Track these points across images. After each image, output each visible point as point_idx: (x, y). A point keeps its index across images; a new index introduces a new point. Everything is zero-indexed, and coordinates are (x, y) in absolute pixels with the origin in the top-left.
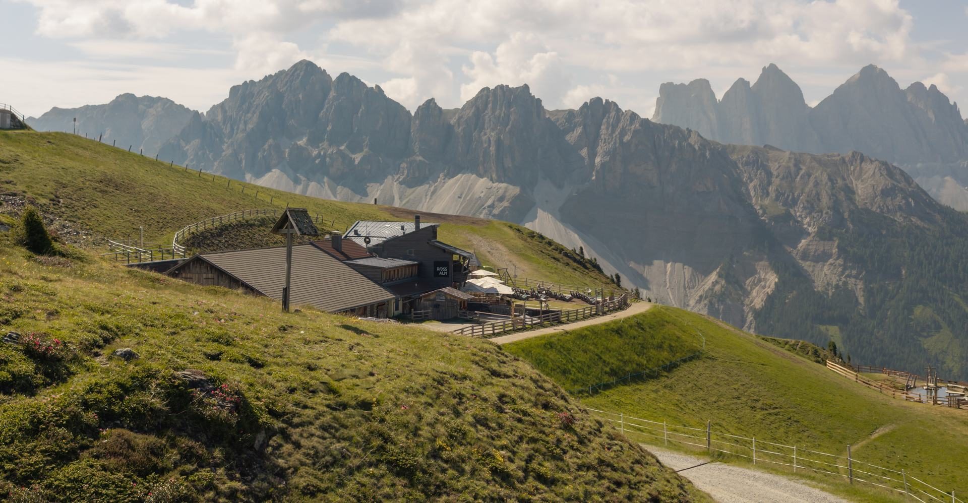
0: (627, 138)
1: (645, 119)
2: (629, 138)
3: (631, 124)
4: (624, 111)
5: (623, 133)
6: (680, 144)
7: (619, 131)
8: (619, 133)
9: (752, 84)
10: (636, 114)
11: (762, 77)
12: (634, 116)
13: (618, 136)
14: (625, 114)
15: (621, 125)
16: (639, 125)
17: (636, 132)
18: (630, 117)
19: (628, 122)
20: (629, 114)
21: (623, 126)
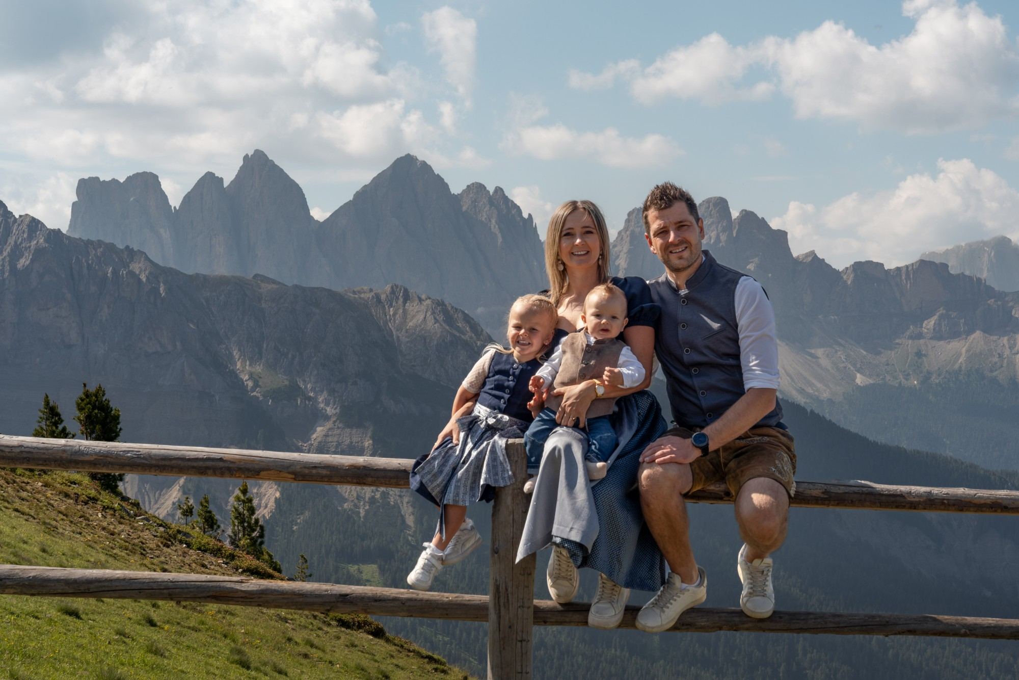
0: (23, 262)
1: (54, 231)
2: (28, 262)
3: (30, 238)
4: (17, 217)
5: (16, 253)
6: (115, 272)
7: (9, 249)
8: (9, 255)
9: (226, 184)
10: (39, 222)
11: (242, 171)
12: (34, 224)
13: (7, 259)
14: (19, 222)
15: (11, 240)
16: (46, 241)
17: (39, 252)
18: (28, 226)
19: (25, 235)
20: (28, 219)
21: (16, 242)
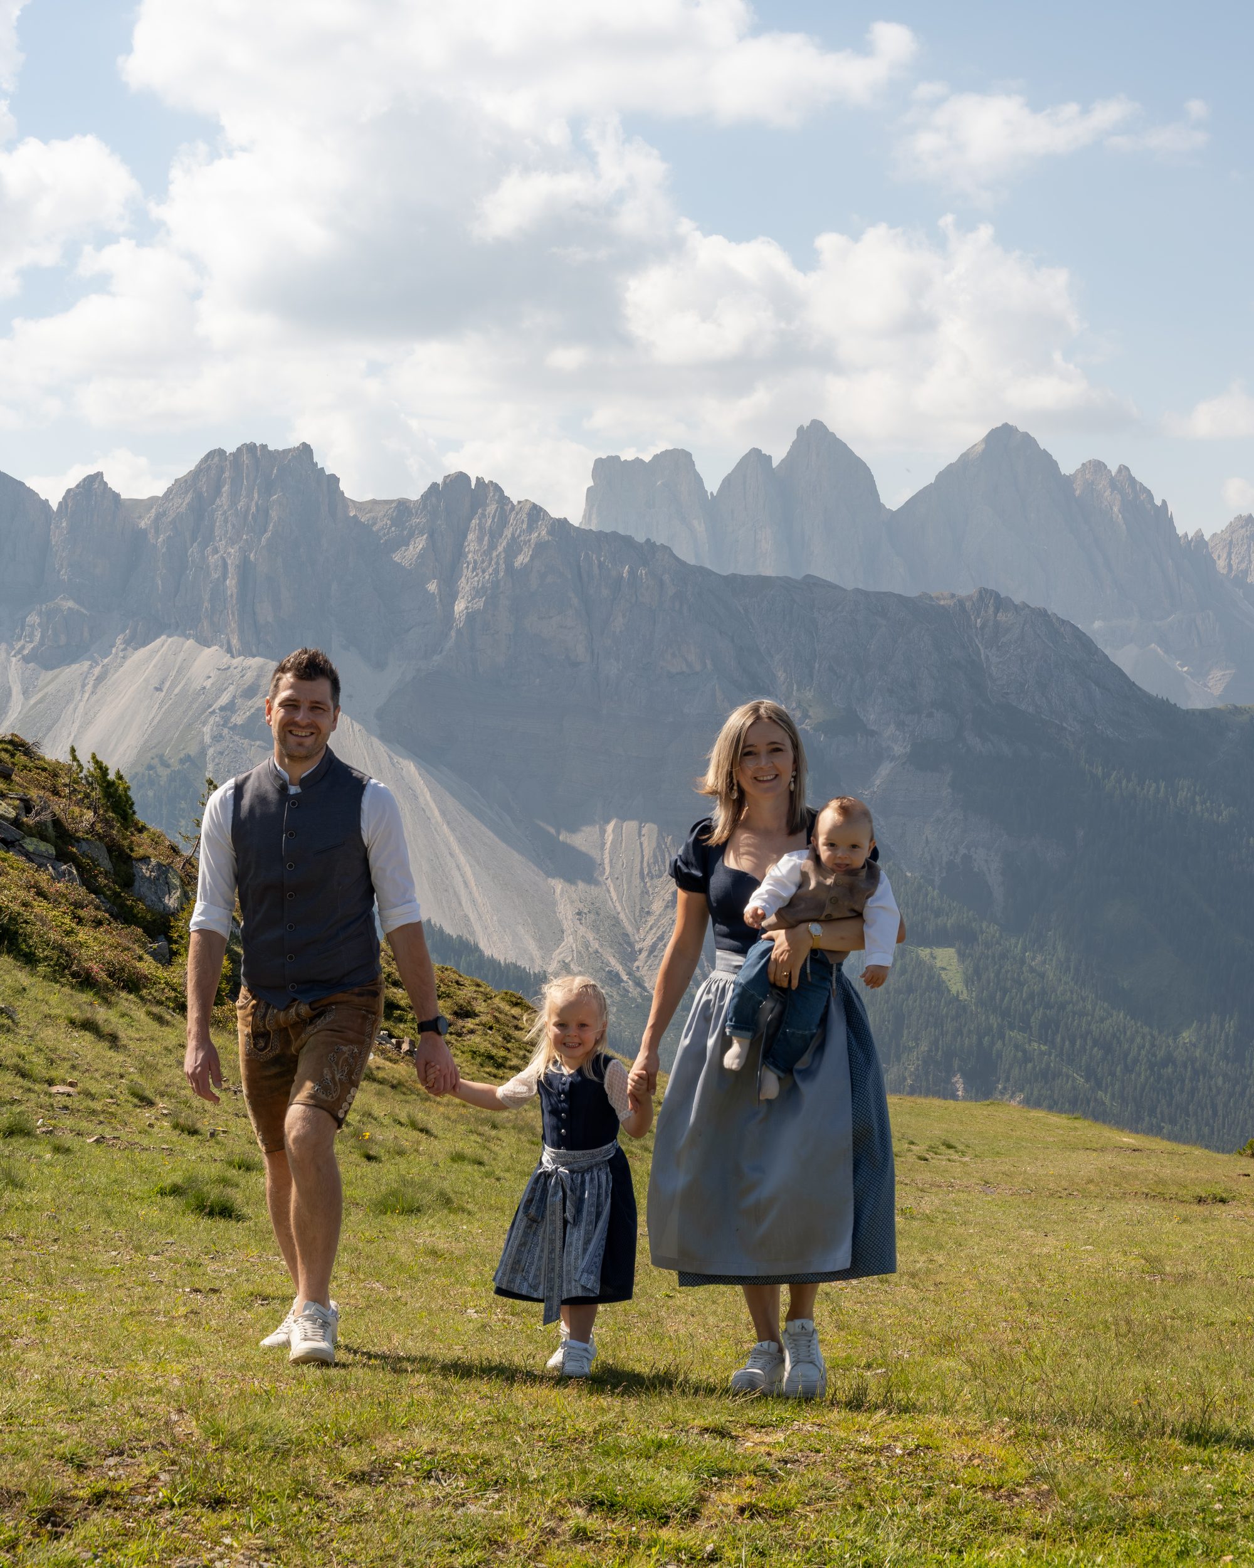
0: (521, 560)
1: (559, 520)
2: (527, 560)
3: (531, 528)
4: (515, 503)
5: (513, 549)
6: (632, 572)
7: (504, 543)
8: (505, 550)
9: (775, 463)
10: (541, 509)
11: (795, 446)
12: (536, 512)
13: (503, 556)
14: (517, 508)
15: (508, 533)
16: (549, 533)
17: (540, 547)
18: (529, 514)
19: (525, 526)
20: (528, 506)
21: (513, 535)
